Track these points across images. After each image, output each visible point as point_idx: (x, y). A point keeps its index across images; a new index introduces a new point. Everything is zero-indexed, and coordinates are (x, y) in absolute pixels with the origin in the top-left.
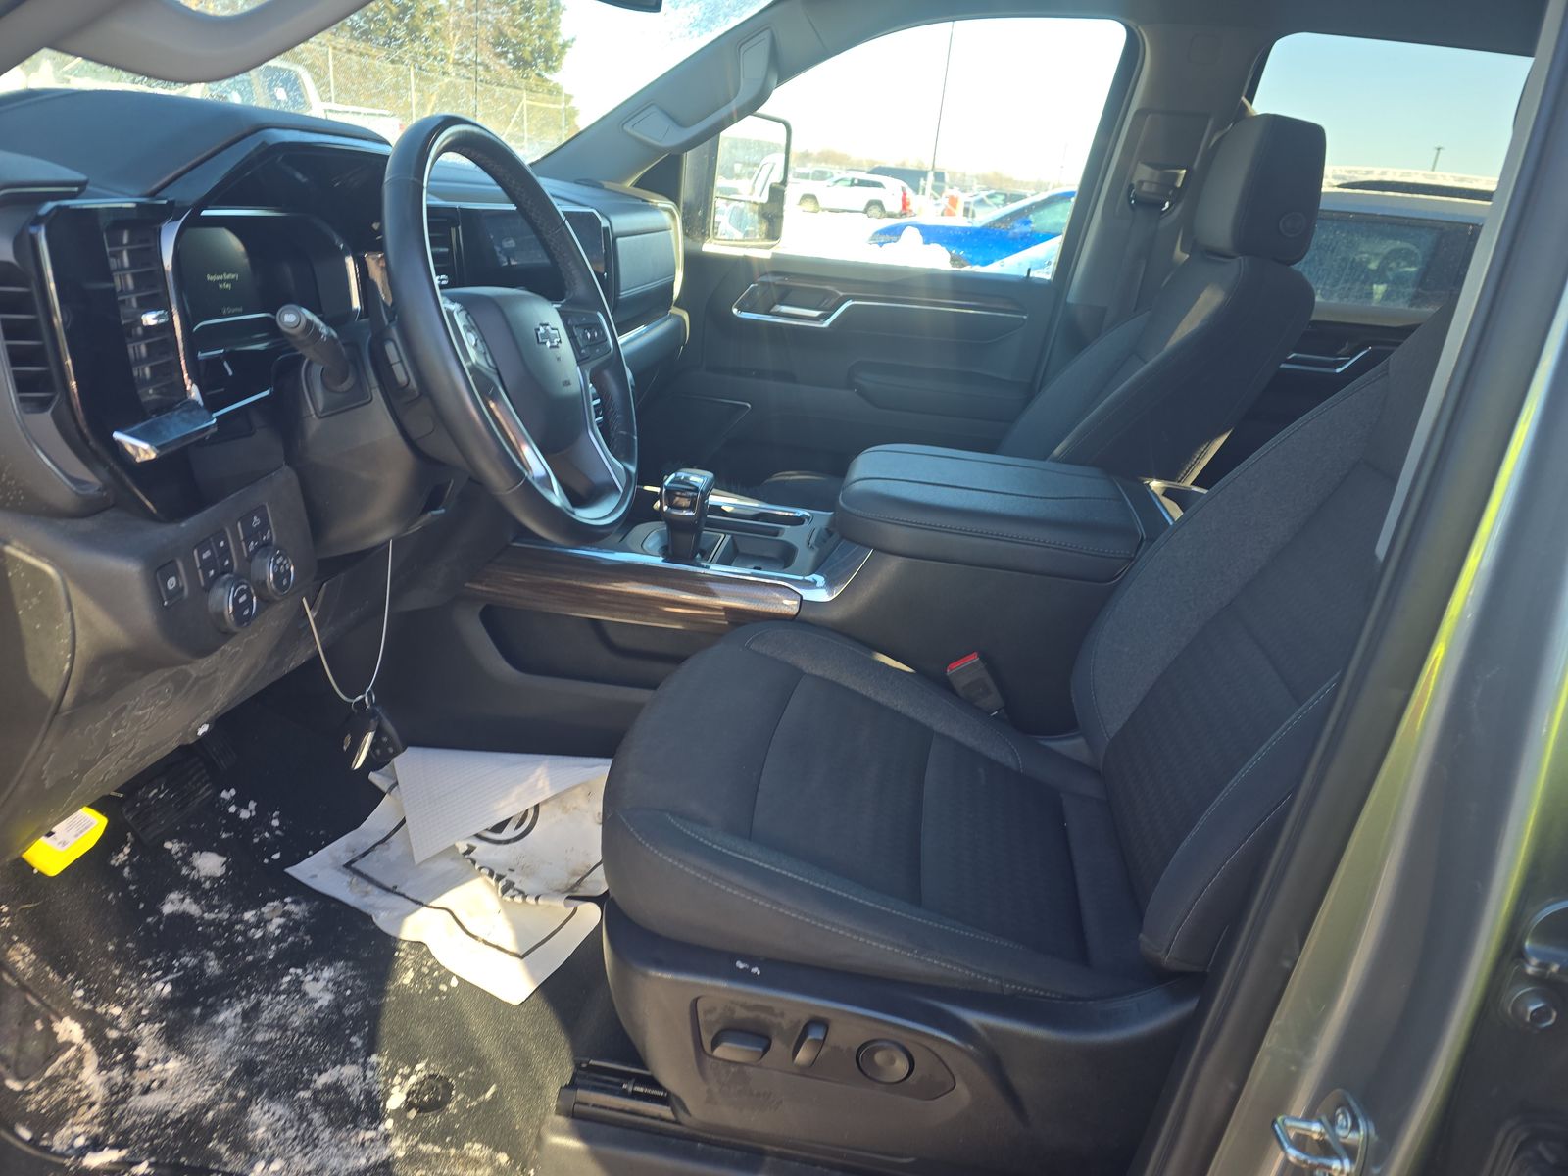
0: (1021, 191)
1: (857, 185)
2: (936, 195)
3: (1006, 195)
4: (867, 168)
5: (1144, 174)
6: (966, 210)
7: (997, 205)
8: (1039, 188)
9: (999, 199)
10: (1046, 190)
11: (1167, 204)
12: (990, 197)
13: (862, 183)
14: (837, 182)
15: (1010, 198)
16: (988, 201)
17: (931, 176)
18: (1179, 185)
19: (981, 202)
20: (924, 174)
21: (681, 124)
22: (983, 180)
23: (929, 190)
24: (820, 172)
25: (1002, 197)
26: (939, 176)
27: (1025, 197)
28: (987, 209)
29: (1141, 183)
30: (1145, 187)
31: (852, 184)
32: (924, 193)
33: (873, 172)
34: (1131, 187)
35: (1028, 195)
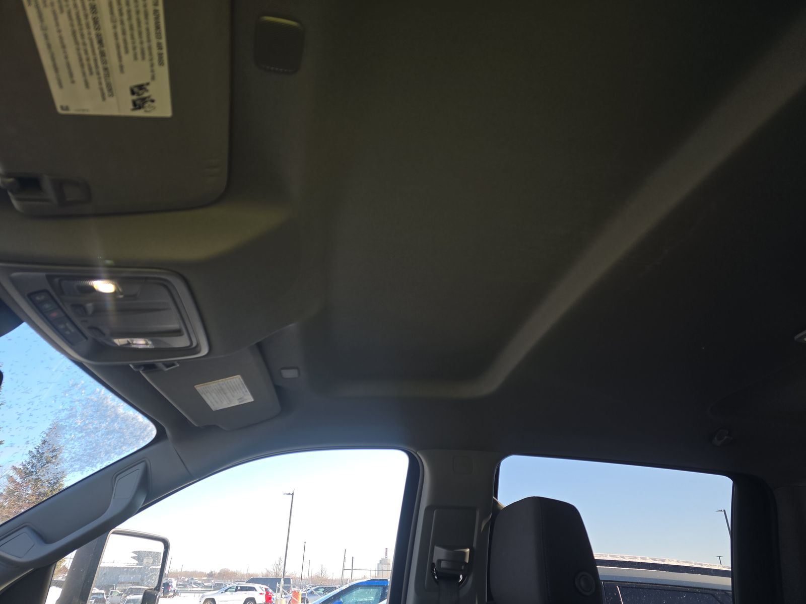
0: (333, 585)
1: (239, 590)
2: (286, 591)
3: (325, 588)
4: (246, 580)
5: (440, 553)
6: (303, 599)
7: (320, 594)
8: (343, 582)
9: (321, 591)
10: (346, 584)
11: (461, 576)
12: (316, 590)
13: (243, 589)
14: (226, 591)
15: (327, 590)
16: (315, 593)
17: (282, 581)
18: (467, 560)
19: (312, 593)
20: (279, 580)
21: (45, 539)
22: (310, 580)
23: (281, 589)
24: (217, 584)
25: (323, 590)
26: (287, 581)
27: (336, 588)
28: (316, 597)
29: (439, 561)
30: (443, 565)
31: (237, 590)
32: (279, 591)
33: (249, 582)
34: (433, 565)
35: (337, 587)
